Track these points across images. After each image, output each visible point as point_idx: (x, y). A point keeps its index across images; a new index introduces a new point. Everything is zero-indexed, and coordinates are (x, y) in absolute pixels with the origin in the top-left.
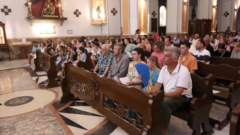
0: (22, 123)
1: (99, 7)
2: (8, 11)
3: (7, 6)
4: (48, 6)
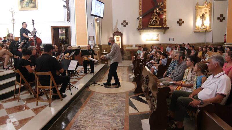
0: (107, 97)
1: (204, 14)
2: (126, 24)
3: (125, 21)
4: (154, 18)
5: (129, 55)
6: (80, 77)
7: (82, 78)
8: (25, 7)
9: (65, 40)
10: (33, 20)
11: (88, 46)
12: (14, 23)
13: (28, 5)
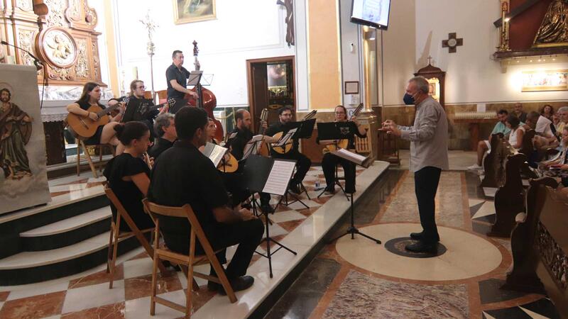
0: (394, 300)
2: (456, 43)
3: (455, 34)
4: (555, 19)
5: (466, 134)
6: (311, 204)
7: (316, 209)
8: (189, 14)
9: (285, 94)
10: (195, 44)
11: (339, 110)
12: (153, 54)
13: (195, 9)
